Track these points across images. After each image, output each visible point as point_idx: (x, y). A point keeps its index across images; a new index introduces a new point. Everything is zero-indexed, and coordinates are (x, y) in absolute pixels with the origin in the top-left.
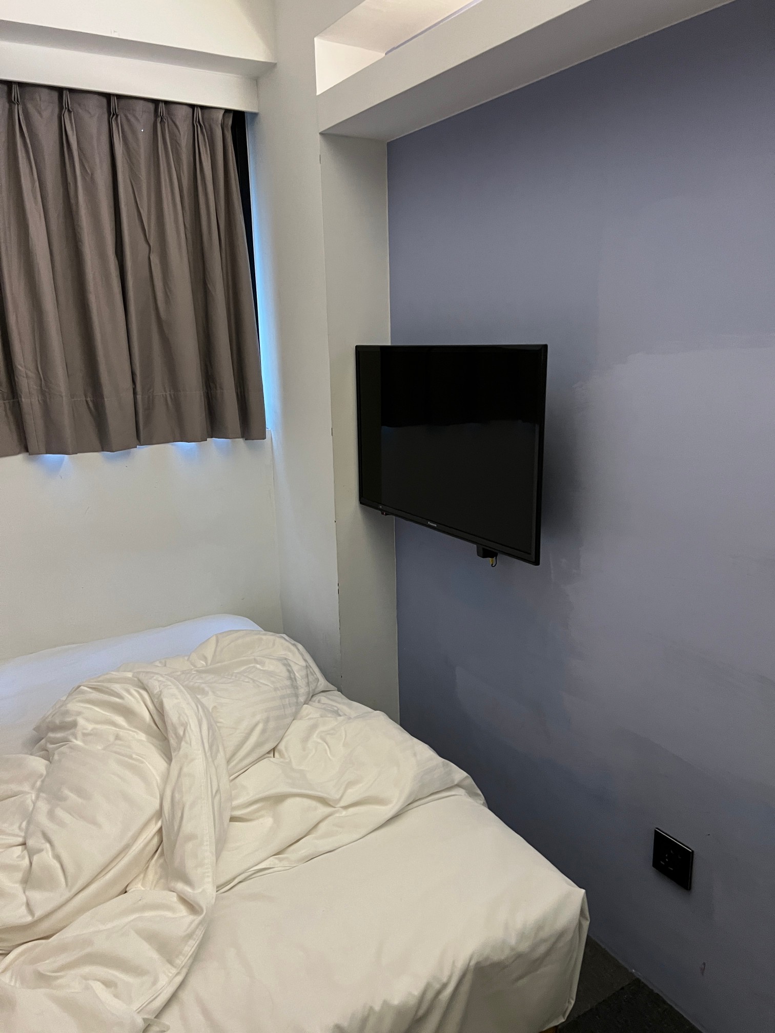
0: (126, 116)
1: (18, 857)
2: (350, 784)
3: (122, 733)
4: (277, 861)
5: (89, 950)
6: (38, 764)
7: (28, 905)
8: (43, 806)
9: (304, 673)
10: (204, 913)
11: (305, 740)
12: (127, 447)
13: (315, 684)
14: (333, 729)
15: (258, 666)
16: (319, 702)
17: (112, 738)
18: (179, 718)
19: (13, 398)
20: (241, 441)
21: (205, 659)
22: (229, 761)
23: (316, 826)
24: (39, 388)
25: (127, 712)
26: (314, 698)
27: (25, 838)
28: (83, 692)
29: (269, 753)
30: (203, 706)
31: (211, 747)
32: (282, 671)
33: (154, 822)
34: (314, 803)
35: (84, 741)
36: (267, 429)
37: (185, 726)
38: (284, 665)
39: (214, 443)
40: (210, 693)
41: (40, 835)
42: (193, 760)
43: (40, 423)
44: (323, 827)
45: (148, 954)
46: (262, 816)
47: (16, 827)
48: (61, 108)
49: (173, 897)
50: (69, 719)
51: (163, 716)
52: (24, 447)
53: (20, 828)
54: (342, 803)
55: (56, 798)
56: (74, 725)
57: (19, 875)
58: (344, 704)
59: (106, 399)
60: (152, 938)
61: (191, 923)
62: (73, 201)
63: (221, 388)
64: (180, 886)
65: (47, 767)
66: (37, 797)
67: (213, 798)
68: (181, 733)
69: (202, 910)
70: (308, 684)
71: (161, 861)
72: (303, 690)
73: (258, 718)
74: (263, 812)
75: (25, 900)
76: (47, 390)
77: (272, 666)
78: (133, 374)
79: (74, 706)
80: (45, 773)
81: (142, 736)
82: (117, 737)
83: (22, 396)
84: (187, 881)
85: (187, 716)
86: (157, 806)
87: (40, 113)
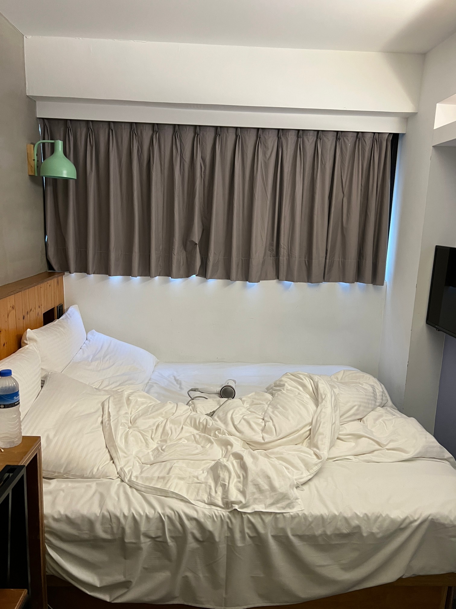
0: (344, 140)
1: (261, 422)
2: (392, 441)
3: (301, 393)
4: (353, 458)
5: (282, 456)
6: (269, 396)
7: (263, 438)
8: (270, 410)
9: (381, 394)
10: (323, 459)
11: (376, 420)
12: (319, 282)
13: (386, 402)
14: (390, 419)
15: (360, 385)
16: (386, 409)
17: (297, 394)
18: (324, 392)
19: (277, 256)
20: (371, 285)
21: (337, 379)
22: (341, 417)
23: (373, 451)
24: (287, 254)
25: (304, 386)
26: (384, 407)
27: (264, 417)
28: (288, 375)
29: (358, 419)
30: (334, 392)
31: (335, 407)
32: (370, 389)
33: (308, 426)
34: (374, 443)
35: (286, 392)
36: (385, 281)
37: (326, 395)
38: (372, 387)
39: (357, 284)
40: (337, 388)
41: (269, 417)
42: (326, 408)
43: (285, 267)
44: (376, 453)
45: (301, 465)
46: (351, 442)
47: (260, 414)
48: (317, 138)
49: (312, 452)
50: (282, 383)
51: (318, 391)
52: (277, 277)
53: (262, 414)
54: (387, 447)
55: (275, 407)
56: (284, 385)
57: (261, 428)
58: (397, 413)
59: (313, 260)
60: (303, 461)
61: (317, 461)
62: (315, 176)
63: (366, 260)
64: (315, 449)
65: (272, 398)
66: (268, 406)
67: (332, 425)
68: (324, 397)
69: (322, 458)
70: (382, 399)
71: (309, 441)
72: (379, 401)
73: (356, 403)
74: (351, 440)
75: (262, 436)
76: (290, 254)
77: (366, 386)
78: (327, 250)
79: (284, 379)
80: (271, 400)
81: (308, 396)
82: (299, 394)
83: (281, 256)
84: (318, 448)
85: (327, 392)
86: (311, 421)
87: (308, 141)
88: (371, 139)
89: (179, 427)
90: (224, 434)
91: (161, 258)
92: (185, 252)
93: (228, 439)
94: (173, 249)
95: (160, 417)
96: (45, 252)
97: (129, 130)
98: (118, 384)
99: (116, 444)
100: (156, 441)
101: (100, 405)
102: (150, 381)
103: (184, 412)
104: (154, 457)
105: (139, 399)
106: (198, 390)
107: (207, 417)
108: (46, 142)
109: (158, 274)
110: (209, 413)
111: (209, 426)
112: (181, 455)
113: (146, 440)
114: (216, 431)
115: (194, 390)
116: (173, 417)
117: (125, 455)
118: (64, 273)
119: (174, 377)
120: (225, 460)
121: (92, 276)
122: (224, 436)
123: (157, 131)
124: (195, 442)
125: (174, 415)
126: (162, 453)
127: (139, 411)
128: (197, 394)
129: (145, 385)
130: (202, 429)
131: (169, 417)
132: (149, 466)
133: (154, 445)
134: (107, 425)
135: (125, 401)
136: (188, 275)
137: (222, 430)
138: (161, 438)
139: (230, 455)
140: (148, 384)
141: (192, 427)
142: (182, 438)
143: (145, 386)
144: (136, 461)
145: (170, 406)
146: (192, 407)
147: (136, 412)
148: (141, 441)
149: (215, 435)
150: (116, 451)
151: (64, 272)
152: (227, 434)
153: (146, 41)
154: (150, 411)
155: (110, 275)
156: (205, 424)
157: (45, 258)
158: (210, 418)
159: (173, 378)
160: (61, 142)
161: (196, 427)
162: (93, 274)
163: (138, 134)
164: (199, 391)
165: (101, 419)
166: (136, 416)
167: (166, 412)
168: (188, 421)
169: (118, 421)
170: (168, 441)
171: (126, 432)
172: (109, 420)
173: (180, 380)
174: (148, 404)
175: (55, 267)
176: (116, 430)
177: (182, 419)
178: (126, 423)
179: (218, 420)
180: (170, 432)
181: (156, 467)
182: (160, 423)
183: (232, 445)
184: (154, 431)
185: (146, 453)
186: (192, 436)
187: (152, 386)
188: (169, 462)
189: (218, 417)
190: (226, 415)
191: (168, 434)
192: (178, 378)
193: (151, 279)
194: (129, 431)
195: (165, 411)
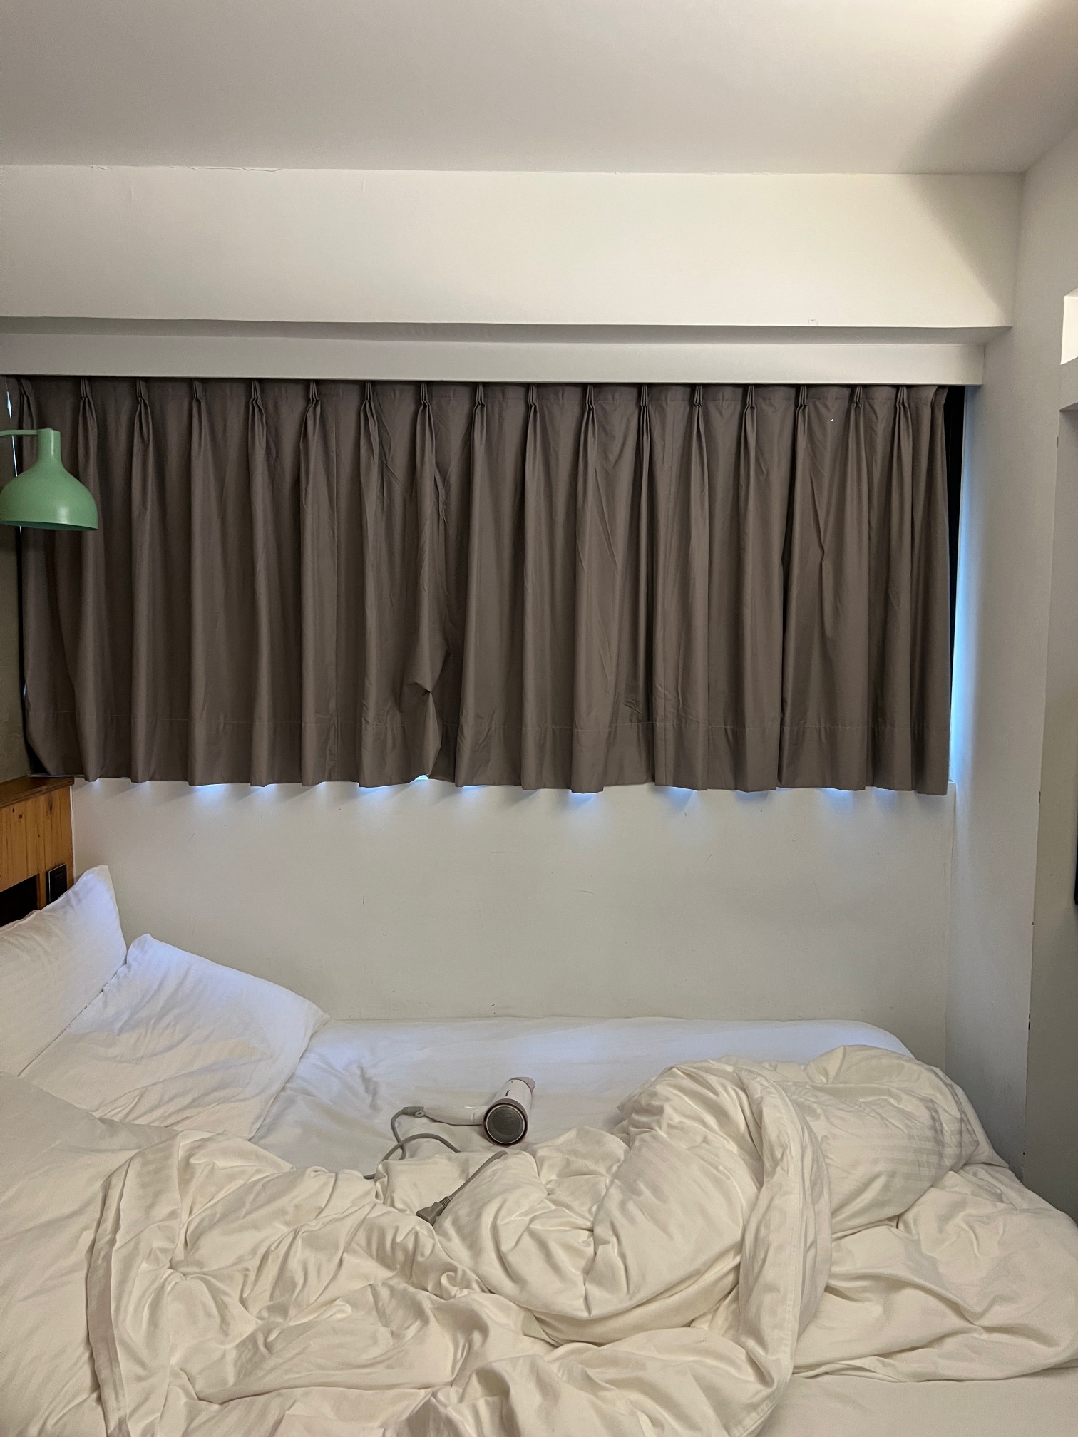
0: (816, 407)
1: (584, 1242)
2: (999, 1299)
3: (711, 1136)
4: (880, 1365)
5: (640, 1374)
6: (616, 1145)
7: (586, 1299)
8: (616, 1195)
9: (956, 1126)
10: (775, 1387)
11: (945, 1219)
12: (765, 787)
13: (972, 1149)
14: (988, 1217)
15: (892, 1101)
16: (975, 1175)
17: (699, 1139)
18: (778, 1137)
19: (648, 720)
20: (911, 795)
21: (826, 1074)
22: (834, 1213)
23: (940, 1339)
24: (676, 712)
25: (720, 1113)
26: (967, 1168)
27: (593, 1223)
28: (675, 1076)
29: (890, 1219)
30: (811, 1132)
31: (813, 1185)
32: (924, 1116)
33: (732, 1254)
34: (941, 1307)
35: (668, 1133)
36: (949, 782)
37: (784, 1148)
38: (929, 1108)
39: (875, 794)
40: (822, 1117)
41: (609, 1226)
42: (786, 1193)
43: (671, 748)
44: (950, 1343)
45: (703, 1409)
46: (869, 1300)
47: (586, 1208)
48: (744, 405)
49: (741, 1354)
50: (656, 1103)
51: (761, 1128)
52: (652, 775)
53: (590, 1210)
54: (986, 1321)
55: (631, 1190)
56: (660, 1111)
57: (582, 1263)
58: (1012, 1188)
59: (747, 729)
60: (711, 1392)
61: (756, 1394)
62: (742, 504)
63: (892, 725)
64: (751, 1343)
65: (626, 1153)
66: (612, 1182)
67: (807, 1250)
68: (779, 1156)
69: (773, 1382)
70: (960, 1144)
71: (734, 1306)
72: (951, 1151)
73: (880, 1167)
74: (867, 1295)
75: (584, 1293)
76: (683, 714)
77: (910, 1105)
78: (783, 701)
79: (663, 1089)
80: (622, 1158)
81: (733, 1148)
82: (705, 1140)
83: (658, 719)
84: (761, 1341)
85: (788, 1137)
86: (738, 1237)
87: (720, 413)
88: (890, 404)
89: (329, 1260)
90: (468, 1286)
91: (332, 732)
92: (398, 713)
93: (476, 1307)
94: (364, 708)
95: (277, 1225)
96: (21, 725)
97: (243, 401)
98: (188, 1099)
99: (115, 1332)
100: (255, 1309)
101: (98, 1185)
102: (289, 1085)
103: (354, 1204)
104: (238, 1374)
105: (221, 1163)
106: (423, 1114)
107: (420, 1224)
108: (28, 435)
109: (326, 777)
110: (429, 1204)
111: (423, 1255)
112: (321, 1367)
113: (222, 1307)
114: (441, 1275)
115: (412, 1112)
116: (314, 1225)
117: (141, 1372)
118: (73, 781)
119: (362, 1069)
120: (454, 1392)
121: (148, 784)
122: (466, 1291)
123: (317, 401)
124: (374, 1313)
125: (322, 1215)
126: (263, 1359)
127: (215, 1204)
128: (419, 1125)
129: (271, 1098)
130: (403, 1266)
131: (303, 1226)
132: (216, 1407)
133: (245, 1324)
134: (100, 1261)
135: (174, 1173)
136: (405, 776)
137: (460, 1273)
138: (272, 1298)
139: (470, 1376)
140: (282, 1094)
141: (371, 1256)
142: (336, 1299)
143: (272, 1100)
144: (179, 1390)
145: (313, 1184)
146: (382, 1184)
147: (206, 1207)
148: (209, 1315)
149: (440, 1292)
150: (113, 1359)
151: (73, 778)
152: (475, 1286)
153: (275, 169)
154: (248, 1205)
155: (192, 784)
156: (410, 1246)
157: (22, 741)
158: (428, 1227)
159: (359, 1072)
160: (55, 434)
161: (384, 1258)
162: (150, 780)
163: (266, 409)
164: (424, 1116)
165: (92, 1237)
166: (203, 1220)
167: (297, 1207)
168: (361, 1237)
169: (137, 1244)
170: (292, 1312)
171: (156, 1285)
172: (112, 1242)
173: (375, 1079)
174: (250, 1178)
175: (50, 763)
176: (123, 1282)
177: (344, 1229)
178: (164, 1250)
179: (452, 1232)
180: (300, 1279)
181: (237, 1411)
182: (273, 1248)
183: (484, 1330)
184: (252, 1275)
185: (216, 1356)
186: (369, 1289)
187: (291, 1101)
188: (280, 1395)
189: (455, 1223)
190: (479, 1216)
191: (294, 1285)
192: (371, 1073)
193: (305, 790)
194: (167, 1283)
195: (295, 1202)
